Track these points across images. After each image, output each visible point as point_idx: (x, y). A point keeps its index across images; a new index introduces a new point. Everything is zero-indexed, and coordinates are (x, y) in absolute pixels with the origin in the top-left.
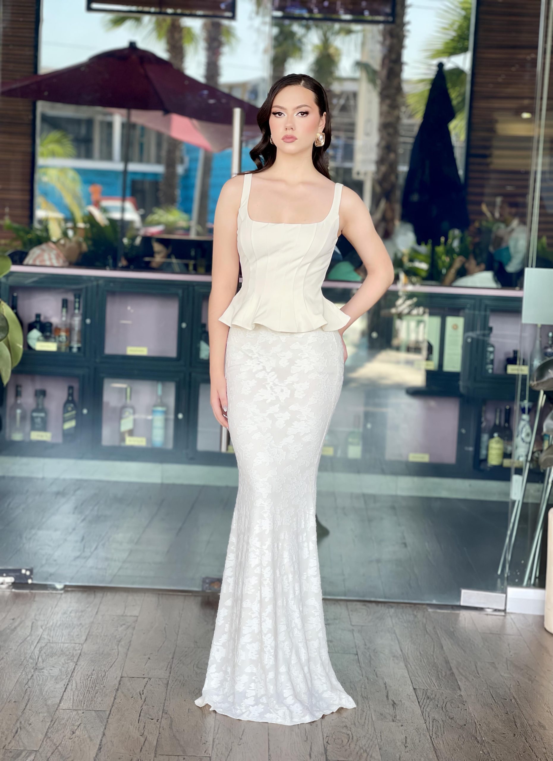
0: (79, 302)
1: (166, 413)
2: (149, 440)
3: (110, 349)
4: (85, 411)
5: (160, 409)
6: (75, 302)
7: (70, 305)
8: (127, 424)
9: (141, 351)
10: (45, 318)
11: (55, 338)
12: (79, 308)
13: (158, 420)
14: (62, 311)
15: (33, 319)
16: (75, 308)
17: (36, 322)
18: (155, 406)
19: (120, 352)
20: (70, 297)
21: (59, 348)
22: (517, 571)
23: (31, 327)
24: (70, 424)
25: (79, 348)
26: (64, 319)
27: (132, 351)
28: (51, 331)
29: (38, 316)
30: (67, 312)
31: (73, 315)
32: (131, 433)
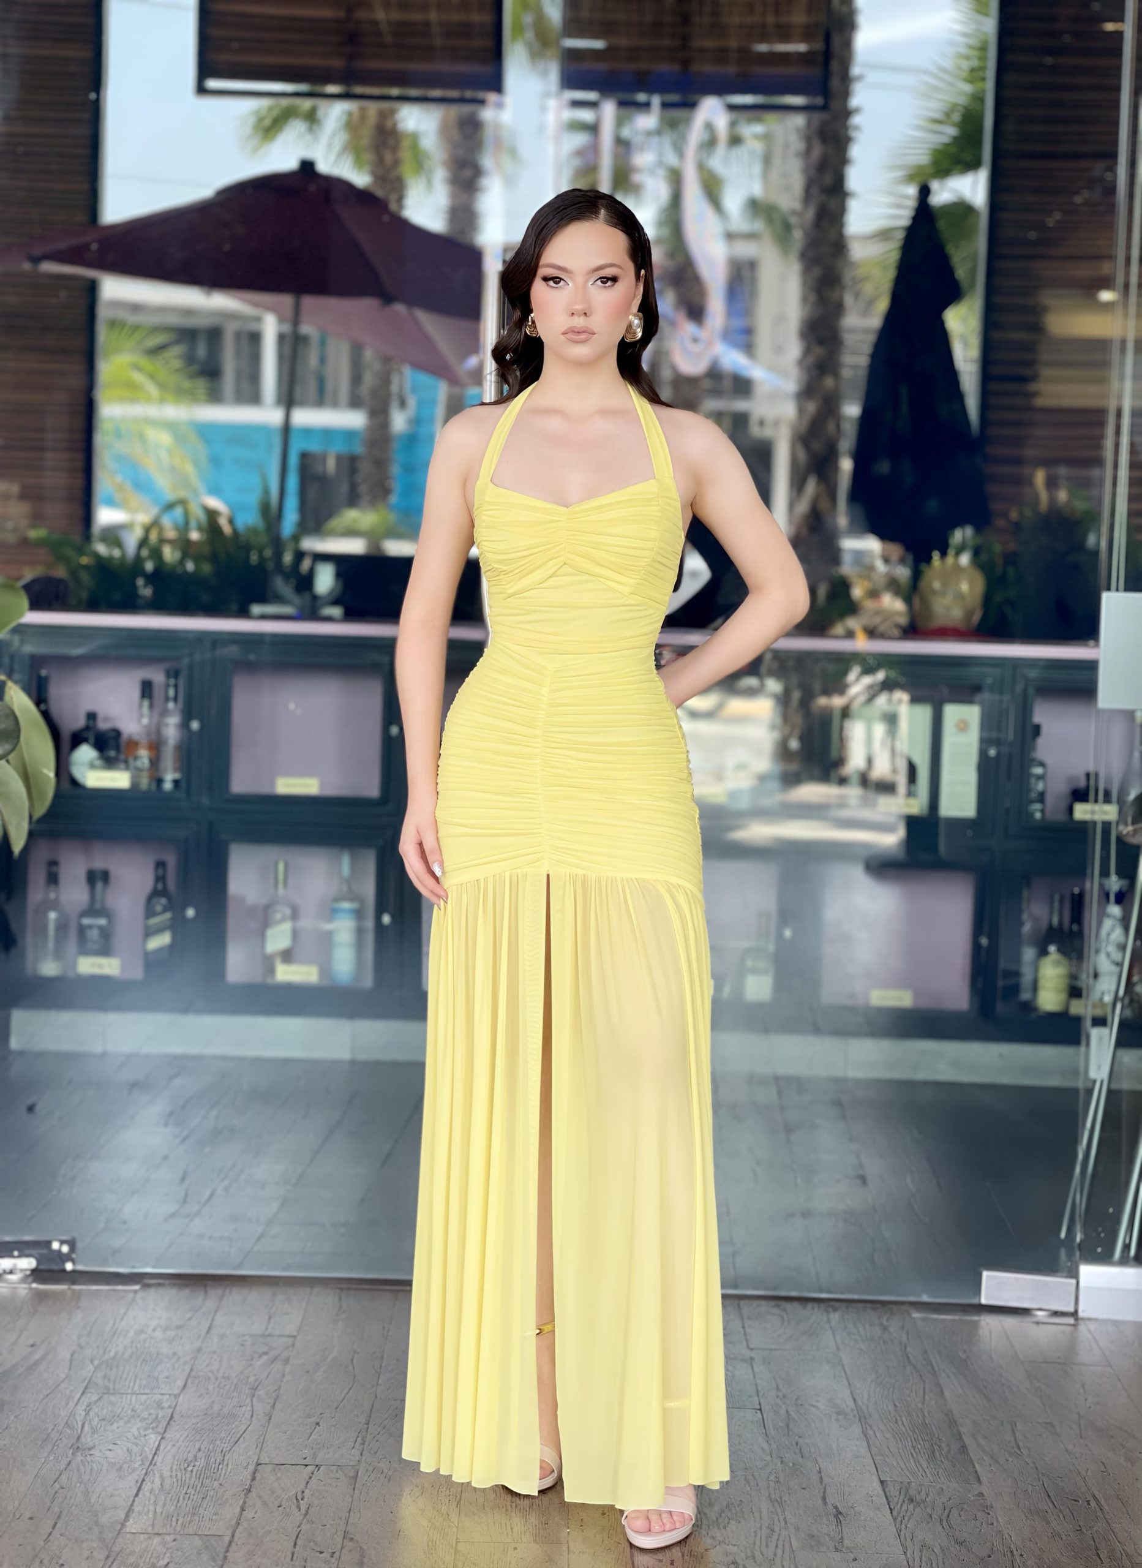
0: (176, 686)
1: (359, 914)
2: (325, 969)
3: (241, 783)
4: (190, 913)
5: (346, 905)
6: (168, 686)
7: (158, 693)
8: (278, 938)
9: (307, 786)
10: (106, 719)
11: (126, 762)
12: (176, 699)
13: (343, 929)
14: (141, 706)
15: (81, 722)
16: (167, 699)
17: (87, 728)
18: (337, 899)
19: (263, 789)
20: (158, 676)
21: (135, 785)
22: (1100, 1229)
23: (77, 740)
24: (161, 941)
25: (176, 783)
26: (145, 721)
27: (286, 786)
28: (118, 748)
29: (92, 716)
30: (151, 706)
31: (164, 713)
32: (287, 956)
